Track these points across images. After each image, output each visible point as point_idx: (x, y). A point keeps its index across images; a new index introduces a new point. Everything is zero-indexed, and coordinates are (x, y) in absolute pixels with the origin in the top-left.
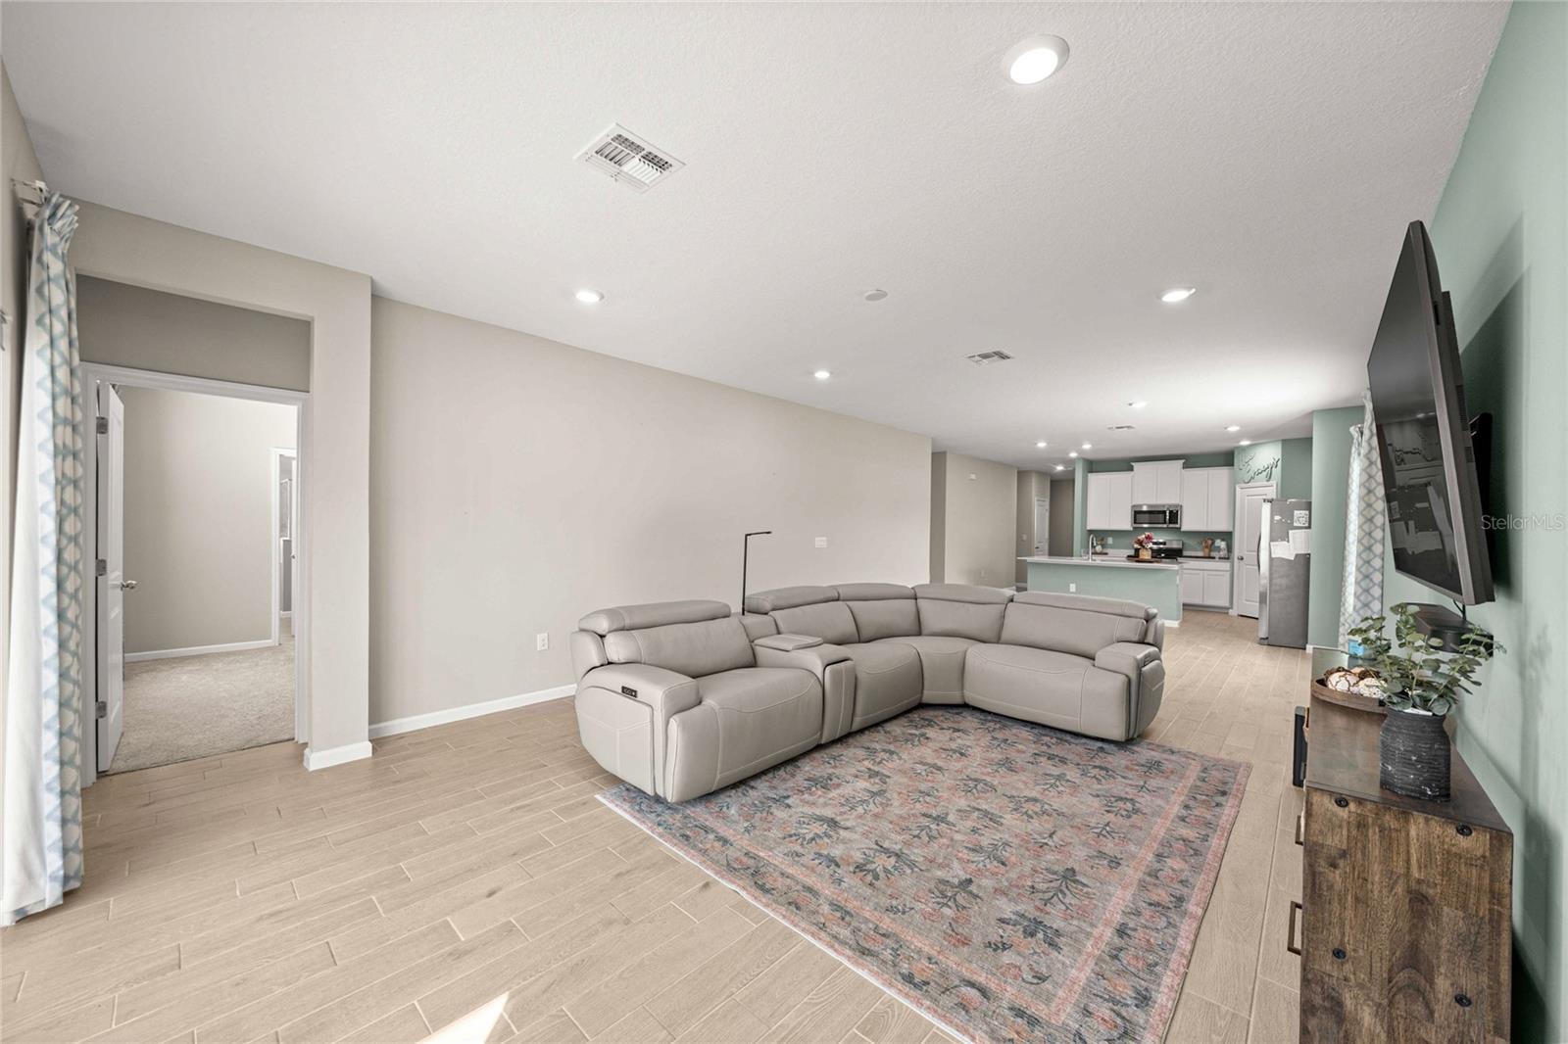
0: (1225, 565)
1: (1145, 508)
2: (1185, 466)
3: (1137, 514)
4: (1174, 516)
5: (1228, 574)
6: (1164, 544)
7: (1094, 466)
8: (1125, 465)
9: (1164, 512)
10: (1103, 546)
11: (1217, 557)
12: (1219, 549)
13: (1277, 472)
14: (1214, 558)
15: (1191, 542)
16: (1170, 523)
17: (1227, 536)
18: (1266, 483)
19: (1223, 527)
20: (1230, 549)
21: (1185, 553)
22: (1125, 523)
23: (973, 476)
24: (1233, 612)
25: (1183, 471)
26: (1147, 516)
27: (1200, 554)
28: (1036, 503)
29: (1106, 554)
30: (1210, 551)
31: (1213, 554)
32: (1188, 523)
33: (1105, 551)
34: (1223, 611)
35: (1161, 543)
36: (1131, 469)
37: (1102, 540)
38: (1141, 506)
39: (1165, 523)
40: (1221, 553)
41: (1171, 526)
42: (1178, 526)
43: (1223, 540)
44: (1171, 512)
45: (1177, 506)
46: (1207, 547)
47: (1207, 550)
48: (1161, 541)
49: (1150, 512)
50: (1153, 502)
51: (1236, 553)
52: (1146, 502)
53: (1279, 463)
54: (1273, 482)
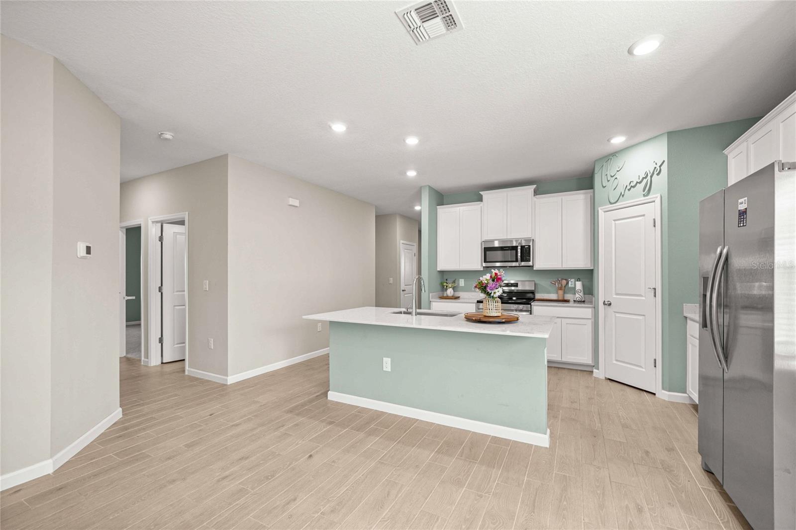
0: (585, 312)
1: (496, 244)
2: (536, 193)
3: (488, 250)
4: (526, 253)
5: (589, 325)
6: (516, 285)
7: (442, 198)
8: (473, 195)
9: (515, 248)
10: (454, 288)
11: (572, 300)
12: (573, 291)
13: (661, 182)
14: (567, 301)
15: (543, 282)
16: (522, 260)
17: (588, 275)
18: (643, 199)
19: (581, 262)
20: (589, 290)
21: (538, 296)
22: (475, 262)
23: (292, 202)
24: (599, 374)
25: (535, 199)
26: (499, 253)
27: (554, 296)
28: (402, 246)
29: (458, 298)
30: (564, 293)
31: (568, 296)
32: (541, 260)
33: (457, 294)
34: (587, 371)
35: (512, 285)
36: (480, 199)
37: (454, 282)
38: (493, 241)
39: (517, 261)
40: (577, 295)
41: (523, 264)
42: (530, 263)
43: (579, 280)
44: (522, 247)
45: (528, 240)
46: (561, 289)
47: (561, 292)
48: (512, 282)
49: (502, 249)
50: (504, 237)
51: (602, 294)
52: (498, 236)
53: (665, 168)
54: (655, 196)
